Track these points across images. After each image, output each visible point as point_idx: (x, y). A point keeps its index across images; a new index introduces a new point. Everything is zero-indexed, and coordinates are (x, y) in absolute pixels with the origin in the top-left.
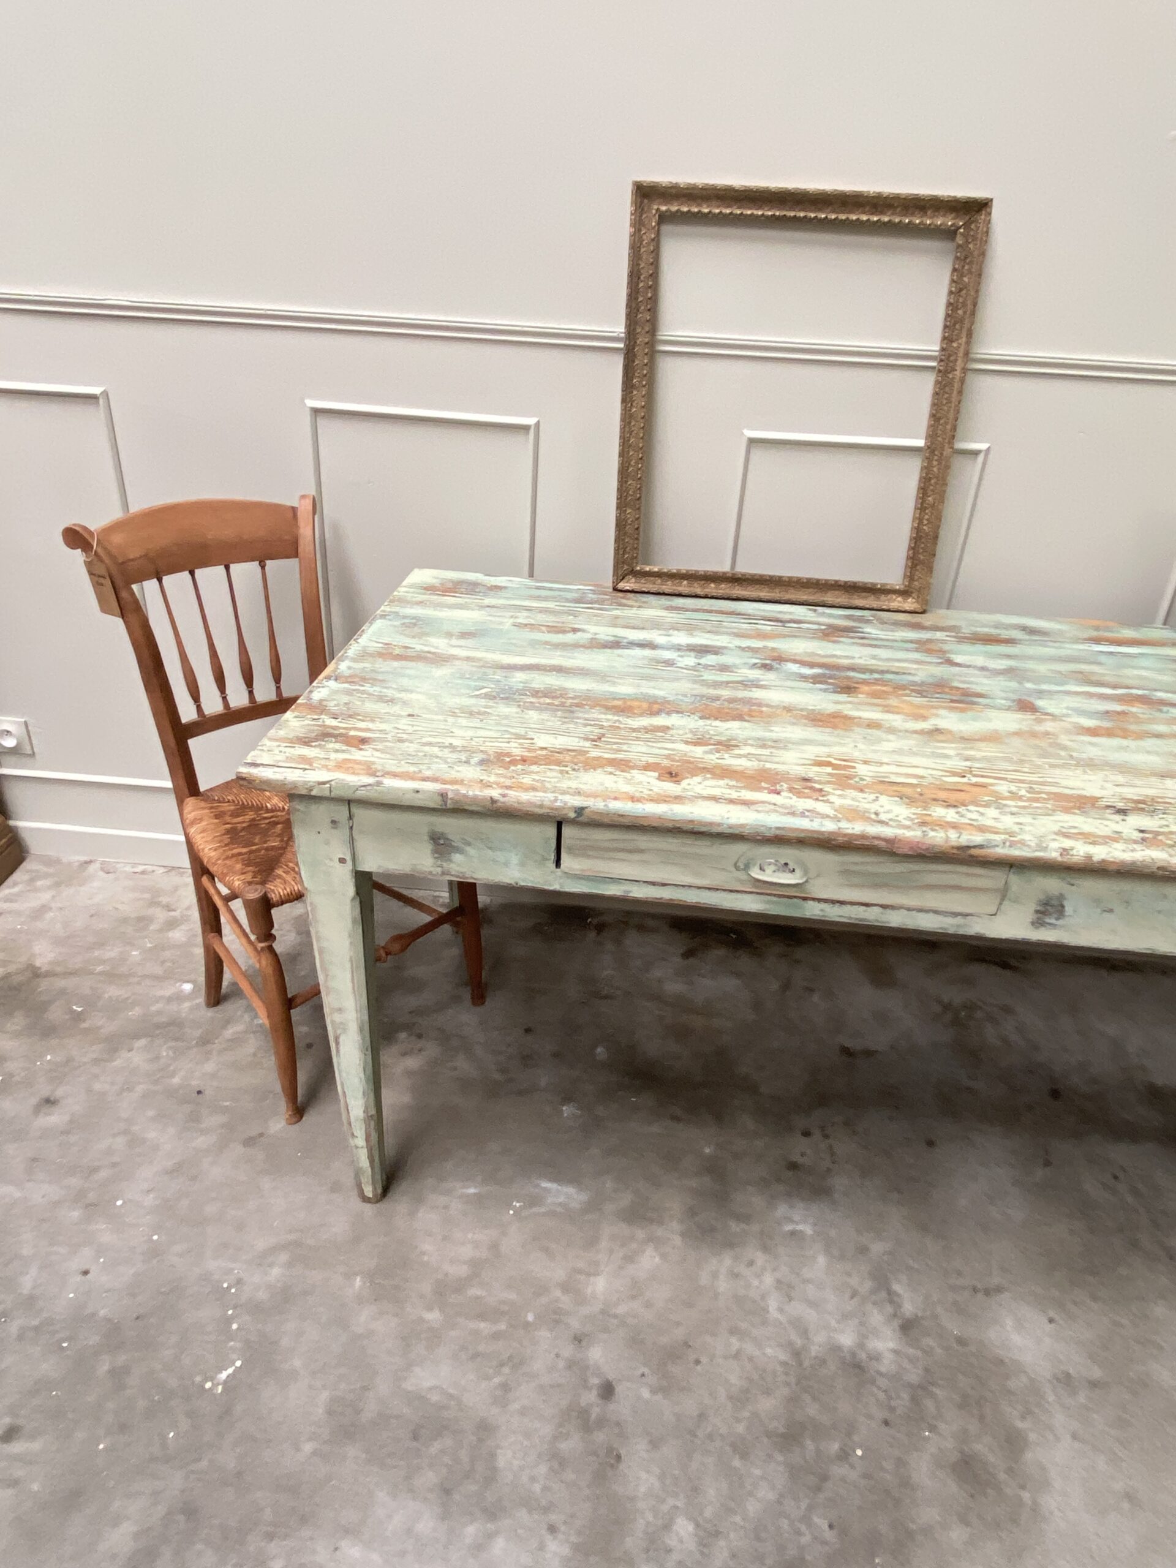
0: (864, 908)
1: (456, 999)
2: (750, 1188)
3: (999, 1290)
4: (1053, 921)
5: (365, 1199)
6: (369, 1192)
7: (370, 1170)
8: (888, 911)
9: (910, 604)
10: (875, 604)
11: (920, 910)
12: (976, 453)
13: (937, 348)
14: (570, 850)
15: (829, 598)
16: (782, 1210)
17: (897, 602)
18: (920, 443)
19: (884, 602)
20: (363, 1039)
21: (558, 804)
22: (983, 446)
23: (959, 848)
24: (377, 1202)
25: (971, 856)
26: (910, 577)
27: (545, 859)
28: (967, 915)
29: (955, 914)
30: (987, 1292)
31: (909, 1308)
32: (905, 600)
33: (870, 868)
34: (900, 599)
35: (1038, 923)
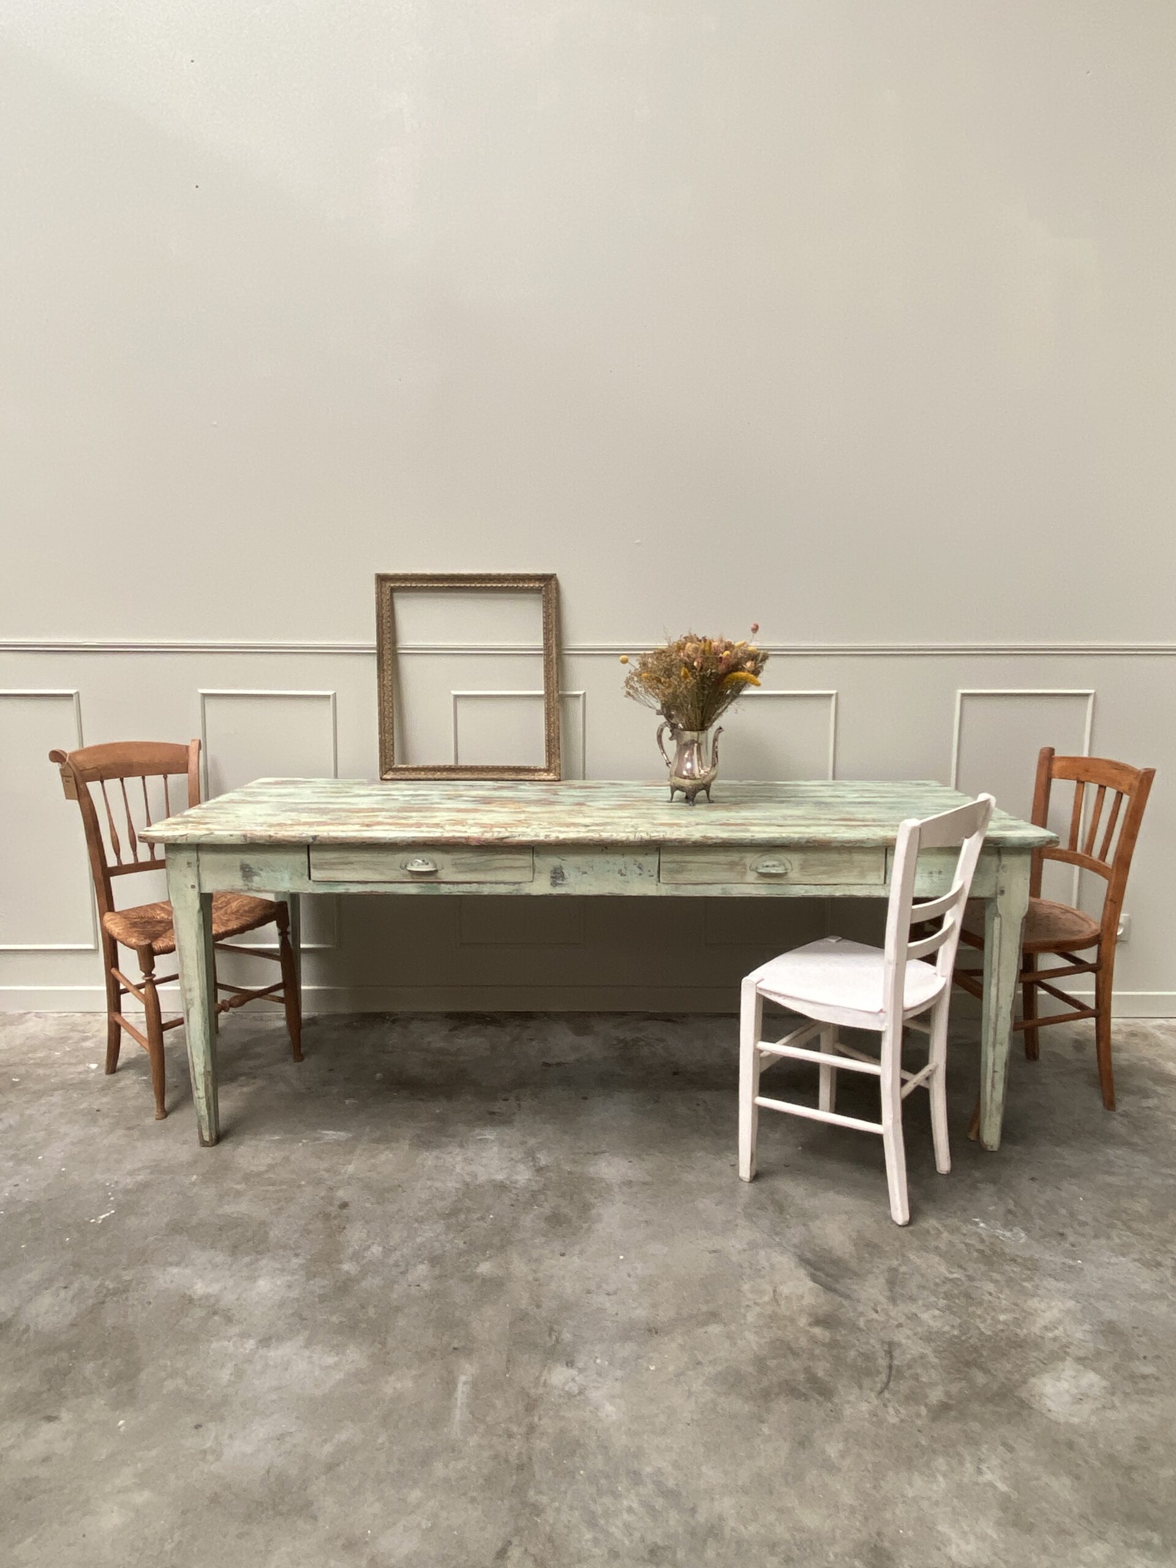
0: (469, 885)
1: (284, 1060)
2: (459, 1124)
3: (603, 1152)
4: (561, 882)
5: (204, 1144)
6: (207, 1138)
7: (207, 1117)
8: (481, 886)
9: (551, 776)
10: (532, 777)
11: (496, 883)
12: (577, 696)
13: (542, 644)
14: (315, 868)
15: (506, 776)
16: (477, 1131)
17: (544, 776)
18: (542, 692)
19: (537, 776)
20: (204, 1010)
21: (304, 835)
22: (581, 692)
23: (498, 839)
24: (213, 1145)
25: (505, 843)
26: (549, 762)
27: (303, 875)
28: (520, 883)
29: (515, 883)
30: (595, 1154)
31: (543, 1163)
32: (548, 775)
33: (468, 861)
34: (546, 774)
35: (554, 884)
